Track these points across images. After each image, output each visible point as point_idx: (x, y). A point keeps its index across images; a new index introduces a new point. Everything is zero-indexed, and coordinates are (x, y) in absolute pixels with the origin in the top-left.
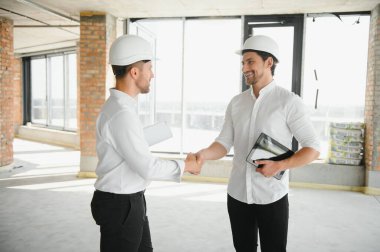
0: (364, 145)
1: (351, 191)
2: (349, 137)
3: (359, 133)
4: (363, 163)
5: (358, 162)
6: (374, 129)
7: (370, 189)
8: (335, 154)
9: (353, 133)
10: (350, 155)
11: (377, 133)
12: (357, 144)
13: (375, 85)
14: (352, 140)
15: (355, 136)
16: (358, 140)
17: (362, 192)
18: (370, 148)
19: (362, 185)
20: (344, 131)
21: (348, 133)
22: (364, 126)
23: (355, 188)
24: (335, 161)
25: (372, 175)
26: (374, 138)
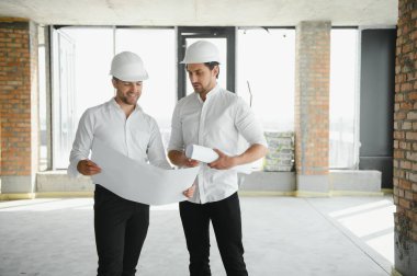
0: (294, 151)
1: (285, 196)
2: (281, 145)
3: (289, 141)
4: (294, 169)
5: (289, 168)
6: (302, 137)
7: (300, 192)
8: (269, 161)
9: (284, 141)
10: (283, 162)
11: (304, 140)
12: (288, 151)
13: (301, 95)
14: (284, 147)
15: (286, 144)
16: (290, 147)
17: (294, 196)
18: (299, 154)
19: (294, 188)
20: (276, 139)
21: (280, 141)
22: (294, 135)
23: (288, 193)
24: (269, 168)
25: (301, 179)
26: (303, 144)
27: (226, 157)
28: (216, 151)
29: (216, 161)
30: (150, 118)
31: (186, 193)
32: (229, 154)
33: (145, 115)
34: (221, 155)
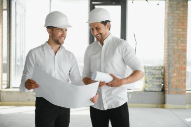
0: (164, 79)
1: (157, 107)
2: (155, 74)
3: (160, 72)
4: (163, 90)
5: (160, 89)
6: (169, 69)
7: (167, 105)
8: (147, 85)
9: (157, 72)
10: (155, 86)
11: (170, 71)
12: (159, 78)
13: (168, 42)
14: (157, 76)
15: (158, 74)
16: (160, 76)
17: (163, 107)
18: (167, 80)
19: (163, 103)
20: (152, 71)
21: (154, 72)
22: (163, 68)
23: (159, 106)
24: (147, 89)
25: (168, 97)
26: (169, 74)
27: (118, 79)
28: (112, 75)
29: (111, 82)
30: (70, 52)
31: (92, 100)
32: (119, 77)
33: (67, 52)
34: (114, 78)
